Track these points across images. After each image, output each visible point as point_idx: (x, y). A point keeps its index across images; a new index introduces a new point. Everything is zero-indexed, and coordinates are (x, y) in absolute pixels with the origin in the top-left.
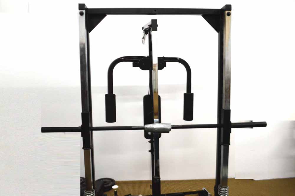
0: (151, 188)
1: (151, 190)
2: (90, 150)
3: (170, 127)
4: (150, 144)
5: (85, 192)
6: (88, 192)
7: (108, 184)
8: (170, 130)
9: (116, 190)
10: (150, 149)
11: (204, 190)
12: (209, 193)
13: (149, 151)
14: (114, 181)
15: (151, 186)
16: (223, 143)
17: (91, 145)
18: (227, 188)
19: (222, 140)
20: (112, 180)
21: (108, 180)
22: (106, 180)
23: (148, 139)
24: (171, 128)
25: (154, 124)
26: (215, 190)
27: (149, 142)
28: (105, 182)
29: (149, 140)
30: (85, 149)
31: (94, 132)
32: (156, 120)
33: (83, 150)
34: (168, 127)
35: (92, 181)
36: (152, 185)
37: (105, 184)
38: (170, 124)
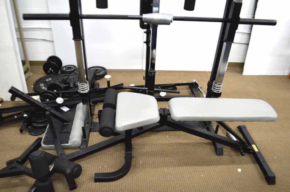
0: (144, 79)
1: (144, 81)
2: (81, 41)
3: (172, 18)
4: (145, 35)
5: (78, 84)
6: (81, 84)
7: (100, 72)
8: (171, 21)
9: (108, 80)
10: (145, 40)
11: (195, 82)
12: (199, 86)
13: (144, 42)
14: (106, 69)
15: (144, 78)
16: (226, 40)
17: (82, 35)
18: (222, 85)
19: (226, 37)
20: (104, 69)
21: (99, 68)
22: (98, 68)
23: (143, 30)
24: (172, 20)
25: (153, 14)
26: (208, 85)
27: (145, 32)
28: (97, 70)
29: (145, 30)
30: (75, 39)
31: (84, 21)
32: (155, 9)
33: (74, 41)
34: (170, 18)
35: (85, 68)
36: (145, 76)
37: (97, 72)
38: (172, 15)
